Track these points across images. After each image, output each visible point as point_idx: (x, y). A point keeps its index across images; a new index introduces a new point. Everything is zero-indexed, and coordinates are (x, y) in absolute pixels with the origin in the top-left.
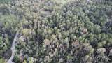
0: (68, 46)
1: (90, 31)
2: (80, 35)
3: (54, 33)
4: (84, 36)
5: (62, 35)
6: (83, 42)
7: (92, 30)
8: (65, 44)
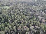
0: (16, 31)
1: (25, 20)
2: (20, 23)
3: (6, 25)
4: (22, 23)
5: (11, 26)
6: (23, 26)
7: (25, 19)
8: (13, 30)
